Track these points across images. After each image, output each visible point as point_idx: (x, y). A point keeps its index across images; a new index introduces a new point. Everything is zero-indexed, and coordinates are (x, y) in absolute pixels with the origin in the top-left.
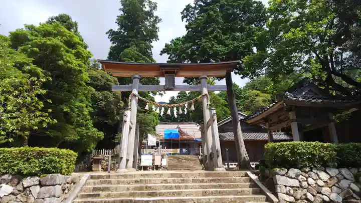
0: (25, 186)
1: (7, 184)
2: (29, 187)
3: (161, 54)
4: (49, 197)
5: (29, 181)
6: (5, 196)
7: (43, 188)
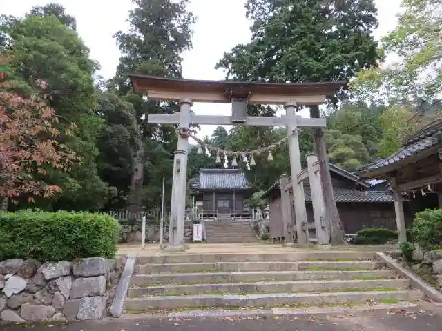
0: (48, 277)
1: (15, 274)
2: (54, 279)
3: (216, 68)
4: (89, 296)
5: (53, 268)
6: (13, 294)
7: (78, 280)
